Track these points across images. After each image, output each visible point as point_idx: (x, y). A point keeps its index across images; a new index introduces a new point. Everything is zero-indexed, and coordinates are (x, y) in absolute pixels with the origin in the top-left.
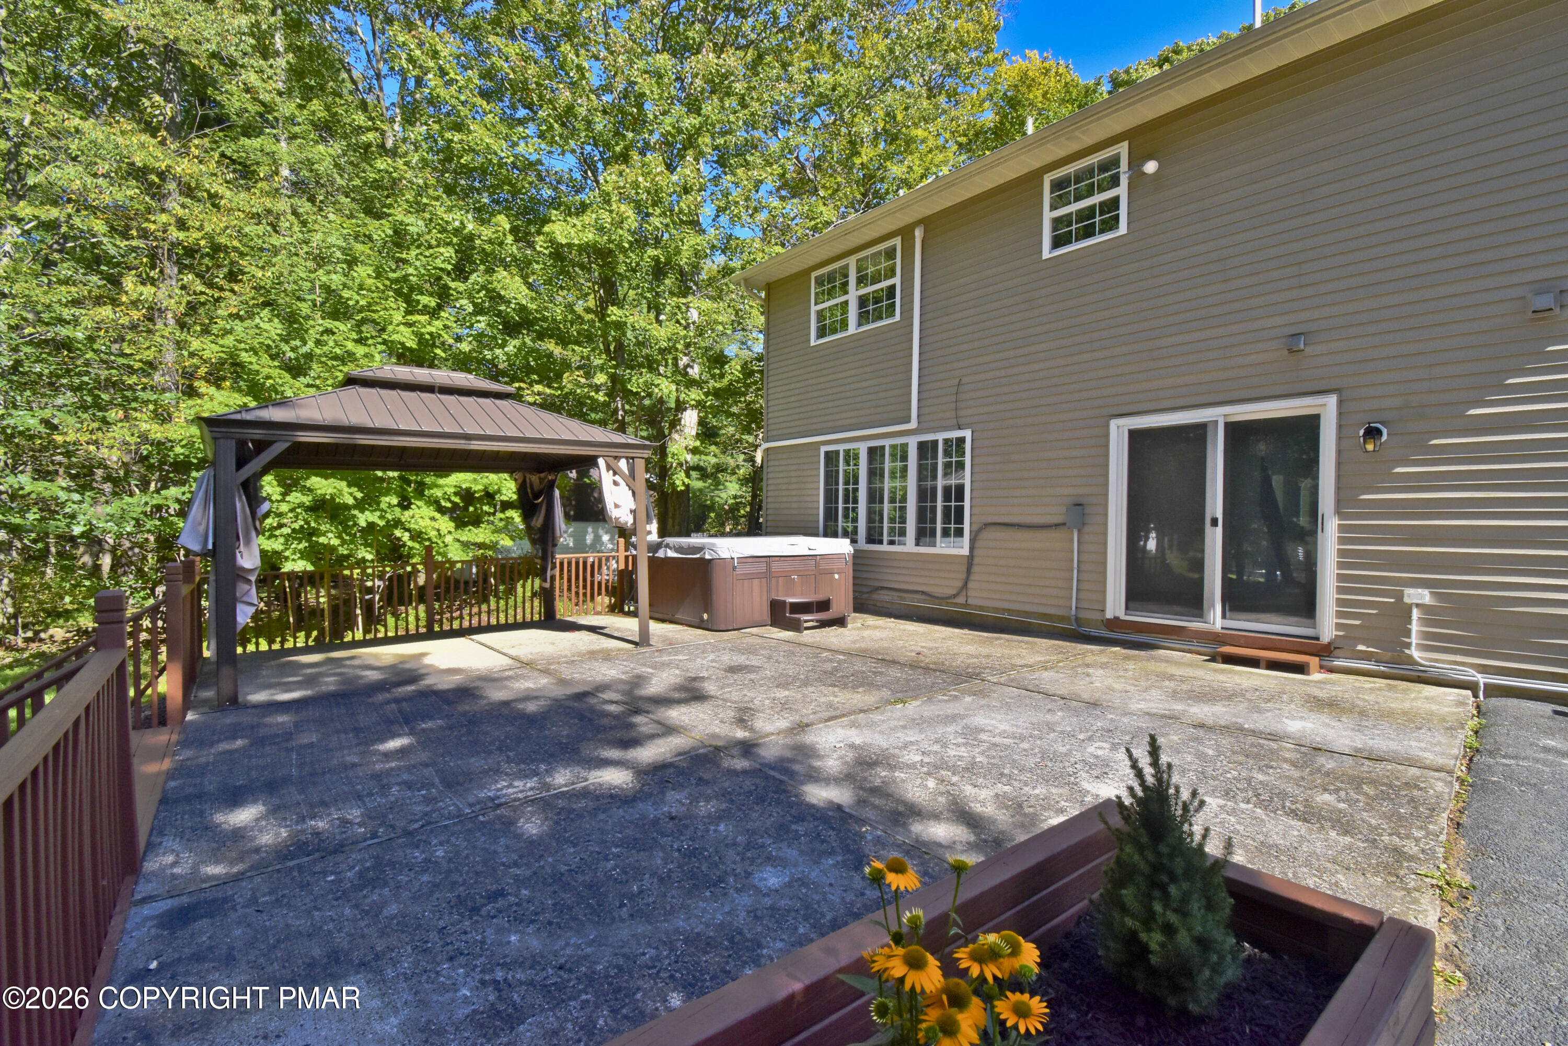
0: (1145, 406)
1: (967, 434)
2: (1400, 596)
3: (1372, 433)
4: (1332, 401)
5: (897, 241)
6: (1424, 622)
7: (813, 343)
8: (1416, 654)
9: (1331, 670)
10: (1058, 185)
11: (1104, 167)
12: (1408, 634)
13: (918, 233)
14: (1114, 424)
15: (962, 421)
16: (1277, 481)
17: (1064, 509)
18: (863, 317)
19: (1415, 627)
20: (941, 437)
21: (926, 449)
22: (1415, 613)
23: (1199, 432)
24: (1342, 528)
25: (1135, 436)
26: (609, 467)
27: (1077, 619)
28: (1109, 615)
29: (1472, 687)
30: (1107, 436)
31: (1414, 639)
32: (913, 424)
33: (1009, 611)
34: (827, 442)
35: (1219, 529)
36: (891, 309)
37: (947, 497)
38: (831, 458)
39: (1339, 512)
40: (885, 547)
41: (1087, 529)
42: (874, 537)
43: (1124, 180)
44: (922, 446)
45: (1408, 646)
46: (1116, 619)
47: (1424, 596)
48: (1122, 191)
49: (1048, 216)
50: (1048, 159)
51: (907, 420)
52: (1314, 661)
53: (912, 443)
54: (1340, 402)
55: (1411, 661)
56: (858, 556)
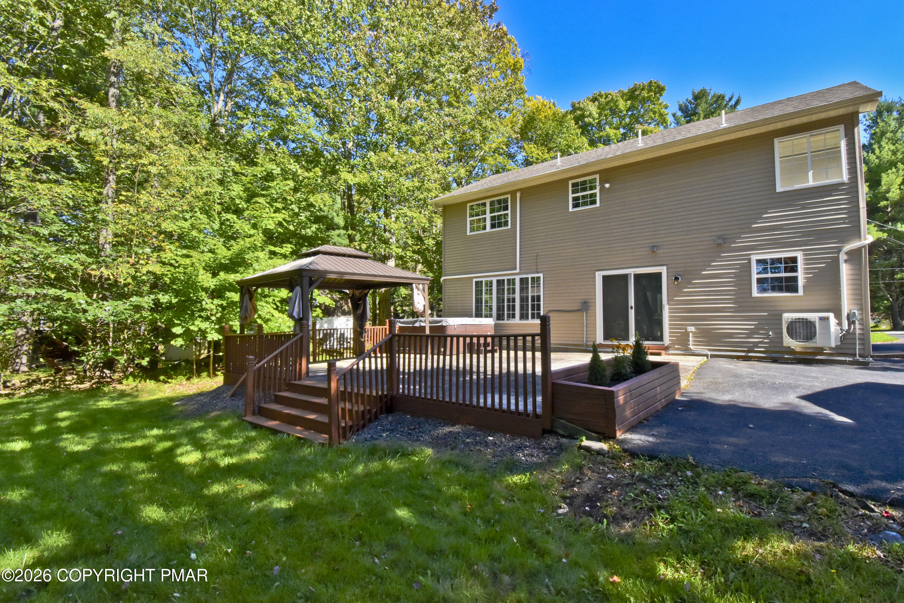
0: (607, 268)
1: (541, 275)
2: (686, 329)
3: (676, 279)
4: (665, 268)
5: (509, 196)
6: (693, 337)
7: (468, 234)
8: (691, 347)
9: (669, 355)
10: (574, 185)
11: (591, 181)
12: (689, 341)
13: (518, 195)
14: (597, 273)
15: (539, 270)
16: (649, 294)
17: (580, 304)
18: (493, 226)
19: (691, 339)
20: (530, 276)
21: (524, 281)
22: (691, 334)
23: (625, 277)
24: (670, 309)
25: (605, 278)
26: (417, 288)
27: (586, 345)
28: (598, 342)
29: (706, 355)
30: (595, 278)
31: (691, 343)
32: (518, 271)
33: (560, 344)
34: (476, 277)
35: (633, 310)
36: (506, 223)
37: (533, 300)
38: (479, 284)
39: (668, 304)
40: (505, 322)
41: (589, 311)
42: (500, 317)
43: (598, 188)
44: (521, 280)
45: (689, 345)
46: (600, 344)
47: (691, 329)
48: (597, 191)
49: (571, 196)
50: (571, 176)
51: (515, 269)
52: (663, 352)
53: (517, 279)
54: (667, 269)
55: (690, 349)
56: (496, 325)
